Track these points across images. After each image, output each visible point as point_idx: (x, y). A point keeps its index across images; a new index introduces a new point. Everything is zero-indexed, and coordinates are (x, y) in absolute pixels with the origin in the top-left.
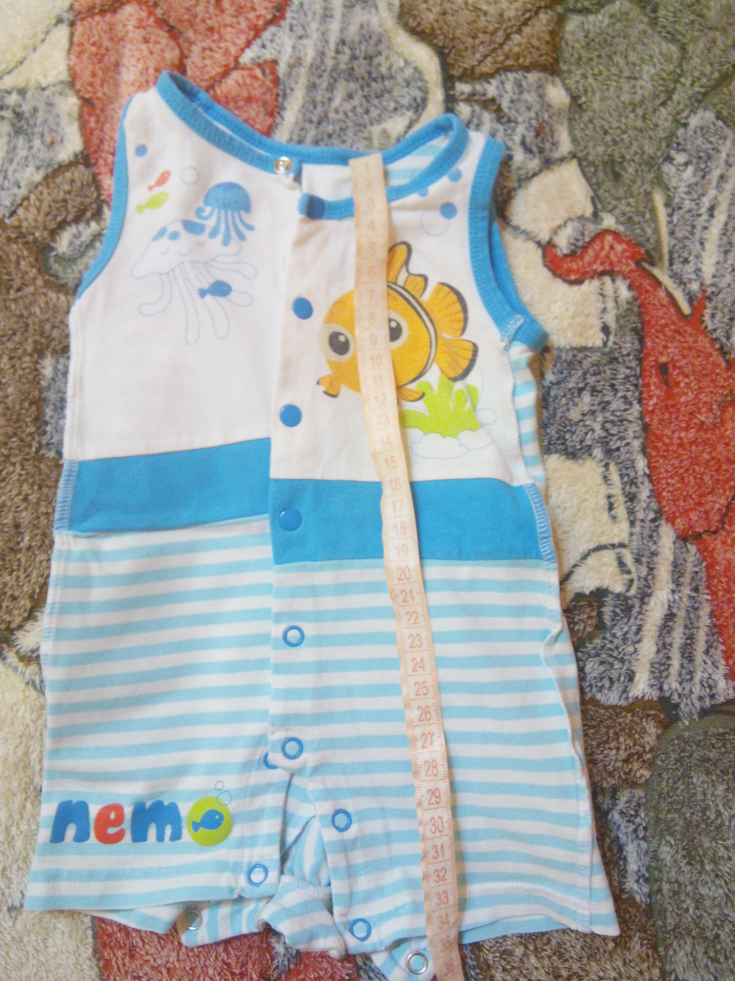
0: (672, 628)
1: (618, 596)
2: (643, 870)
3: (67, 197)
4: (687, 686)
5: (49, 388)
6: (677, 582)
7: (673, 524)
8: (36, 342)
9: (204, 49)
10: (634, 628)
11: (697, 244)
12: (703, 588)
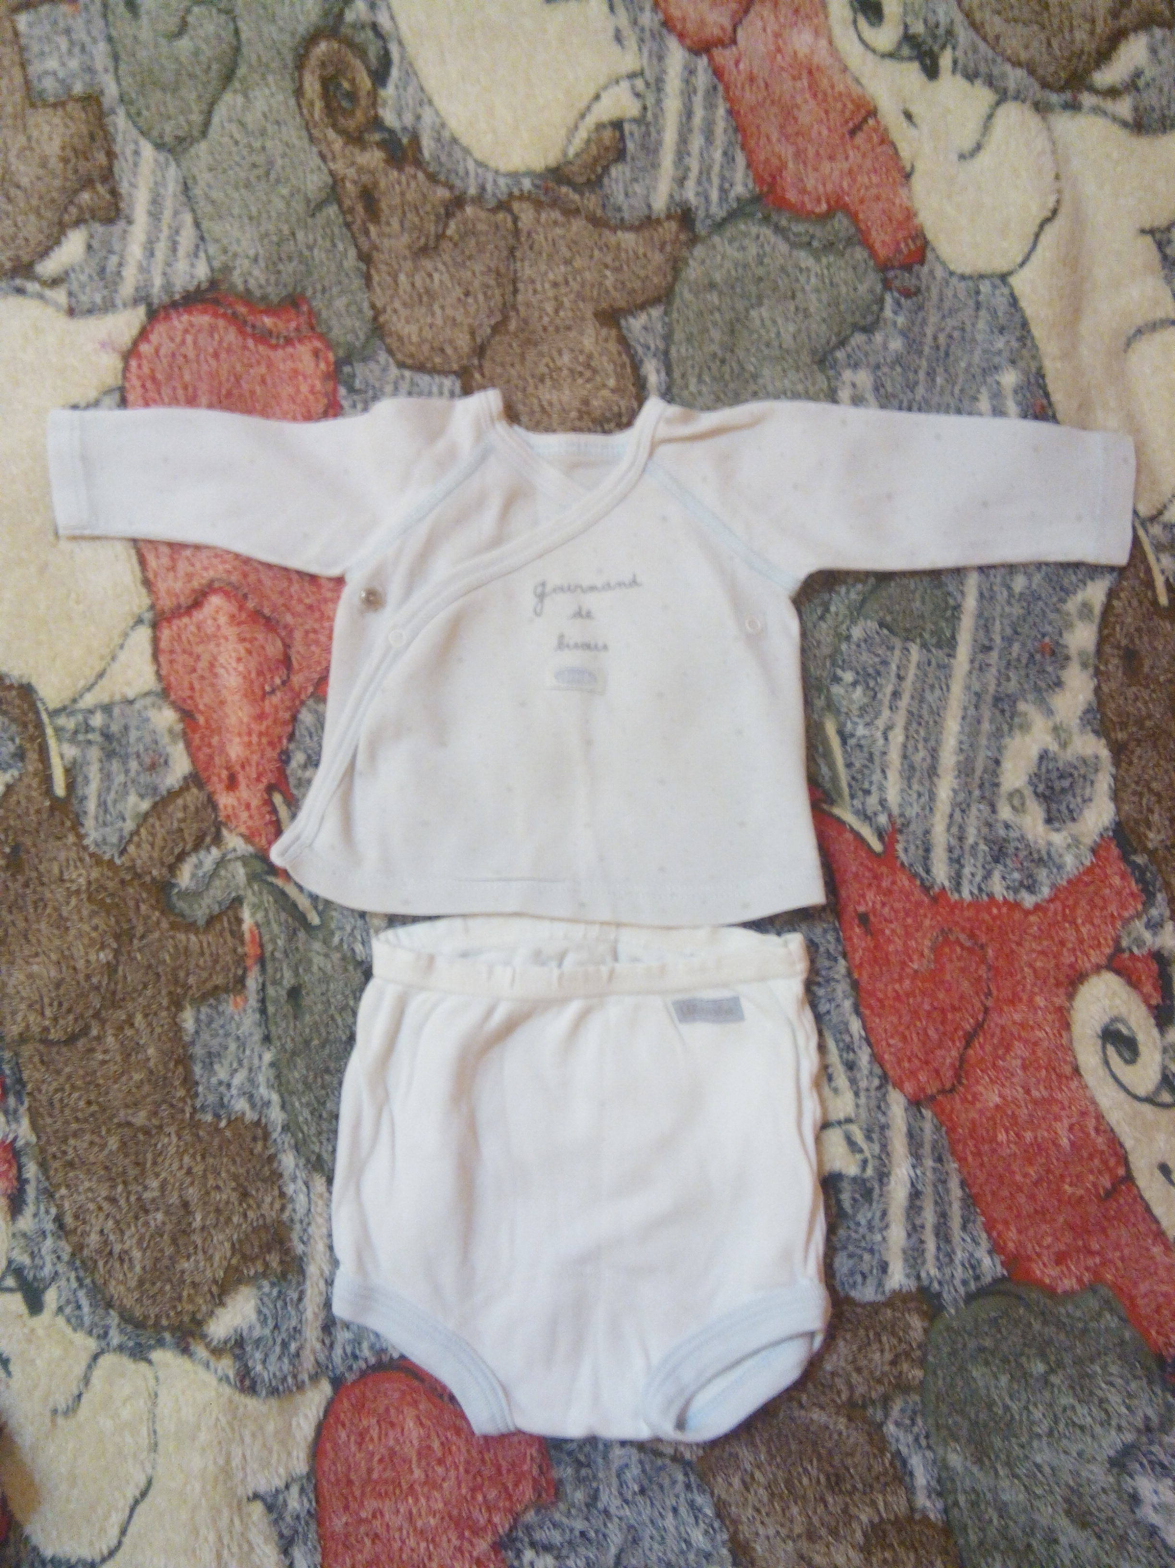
0: (920, 1208)
1: (854, 1180)
2: (934, 1483)
3: (183, 825)
4: (948, 1271)
5: (193, 1043)
6: (916, 1155)
7: (902, 1090)
8: (170, 993)
9: (307, 633)
10: (878, 1214)
11: (879, 771)
12: (948, 1157)
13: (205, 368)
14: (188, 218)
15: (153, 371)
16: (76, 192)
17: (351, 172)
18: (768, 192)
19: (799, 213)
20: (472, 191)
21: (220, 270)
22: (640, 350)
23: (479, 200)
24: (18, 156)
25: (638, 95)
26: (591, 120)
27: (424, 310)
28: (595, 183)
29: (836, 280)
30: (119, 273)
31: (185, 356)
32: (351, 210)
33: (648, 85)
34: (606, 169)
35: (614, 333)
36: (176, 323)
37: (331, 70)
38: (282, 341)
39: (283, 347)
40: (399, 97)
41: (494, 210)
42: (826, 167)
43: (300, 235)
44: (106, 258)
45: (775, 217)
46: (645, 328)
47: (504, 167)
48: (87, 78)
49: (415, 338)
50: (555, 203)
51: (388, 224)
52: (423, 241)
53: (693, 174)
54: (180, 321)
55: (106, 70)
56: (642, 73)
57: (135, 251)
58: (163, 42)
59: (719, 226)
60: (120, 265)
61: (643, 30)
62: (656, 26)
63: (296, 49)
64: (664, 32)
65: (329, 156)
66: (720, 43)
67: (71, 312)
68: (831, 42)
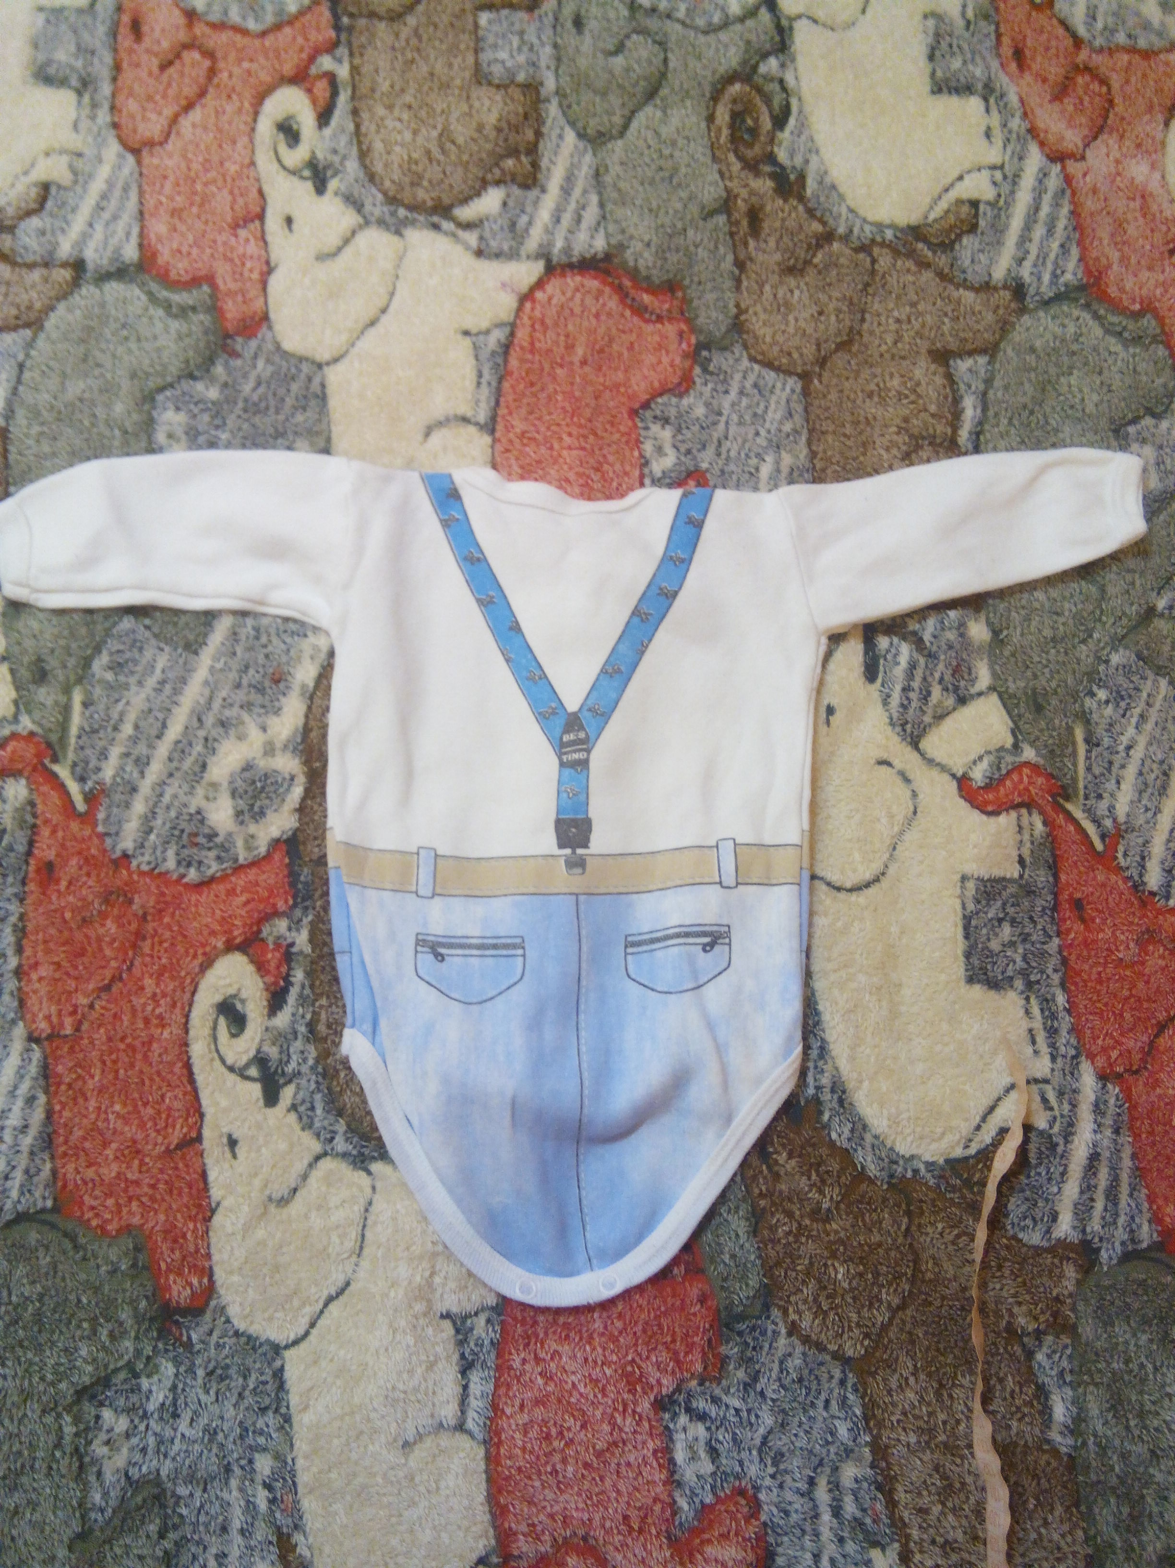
0: (1097, 1169)
1: (1043, 1133)
2: (1070, 1421)
4: (1110, 1230)
6: (1099, 1123)
7: (1093, 1063)
10: (1059, 1169)
11: (1113, 781)
12: (1124, 1131)
13: (586, 324)
14: (594, 199)
15: (543, 316)
16: (502, 157)
17: (744, 193)
18: (1093, 285)
19: (1117, 307)
20: (841, 230)
21: (615, 247)
22: (962, 386)
23: (846, 238)
24: (458, 120)
25: (995, 184)
26: (952, 195)
27: (780, 317)
28: (947, 245)
29: (1139, 369)
30: (527, 230)
31: (572, 310)
32: (737, 223)
33: (1005, 177)
34: (959, 237)
35: (941, 370)
36: (569, 280)
37: (739, 107)
38: (654, 318)
39: (654, 322)
40: (793, 142)
41: (857, 250)
42: (1145, 275)
43: (691, 233)
44: (518, 216)
45: (1095, 306)
46: (970, 370)
47: (870, 218)
48: (531, 71)
49: (768, 339)
50: (911, 254)
51: (766, 241)
52: (792, 261)
53: (1032, 257)
54: (573, 281)
55: (548, 68)
56: (1002, 167)
57: (544, 215)
58: (599, 55)
59: (1046, 303)
60: (530, 223)
61: (1010, 132)
62: (1023, 131)
63: (713, 84)
64: (1029, 137)
65: (727, 175)
66: (1072, 156)
67: (479, 253)
68: (1163, 177)
